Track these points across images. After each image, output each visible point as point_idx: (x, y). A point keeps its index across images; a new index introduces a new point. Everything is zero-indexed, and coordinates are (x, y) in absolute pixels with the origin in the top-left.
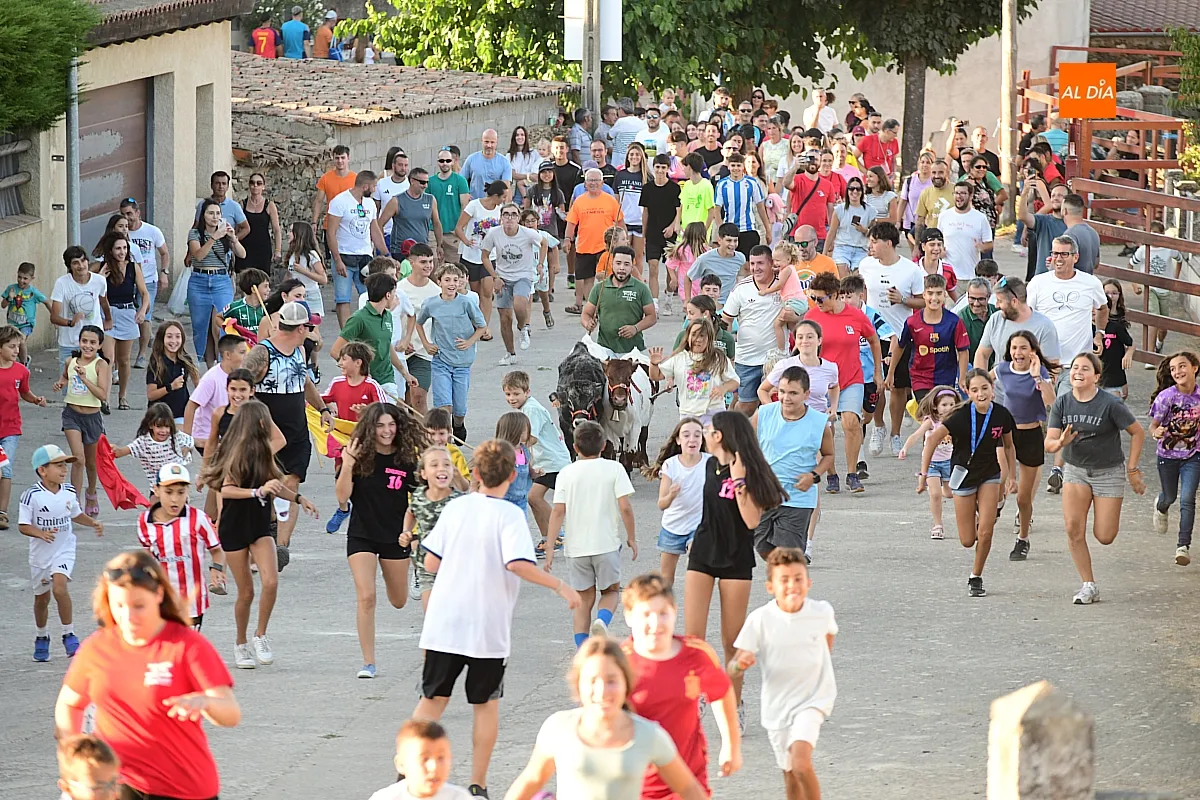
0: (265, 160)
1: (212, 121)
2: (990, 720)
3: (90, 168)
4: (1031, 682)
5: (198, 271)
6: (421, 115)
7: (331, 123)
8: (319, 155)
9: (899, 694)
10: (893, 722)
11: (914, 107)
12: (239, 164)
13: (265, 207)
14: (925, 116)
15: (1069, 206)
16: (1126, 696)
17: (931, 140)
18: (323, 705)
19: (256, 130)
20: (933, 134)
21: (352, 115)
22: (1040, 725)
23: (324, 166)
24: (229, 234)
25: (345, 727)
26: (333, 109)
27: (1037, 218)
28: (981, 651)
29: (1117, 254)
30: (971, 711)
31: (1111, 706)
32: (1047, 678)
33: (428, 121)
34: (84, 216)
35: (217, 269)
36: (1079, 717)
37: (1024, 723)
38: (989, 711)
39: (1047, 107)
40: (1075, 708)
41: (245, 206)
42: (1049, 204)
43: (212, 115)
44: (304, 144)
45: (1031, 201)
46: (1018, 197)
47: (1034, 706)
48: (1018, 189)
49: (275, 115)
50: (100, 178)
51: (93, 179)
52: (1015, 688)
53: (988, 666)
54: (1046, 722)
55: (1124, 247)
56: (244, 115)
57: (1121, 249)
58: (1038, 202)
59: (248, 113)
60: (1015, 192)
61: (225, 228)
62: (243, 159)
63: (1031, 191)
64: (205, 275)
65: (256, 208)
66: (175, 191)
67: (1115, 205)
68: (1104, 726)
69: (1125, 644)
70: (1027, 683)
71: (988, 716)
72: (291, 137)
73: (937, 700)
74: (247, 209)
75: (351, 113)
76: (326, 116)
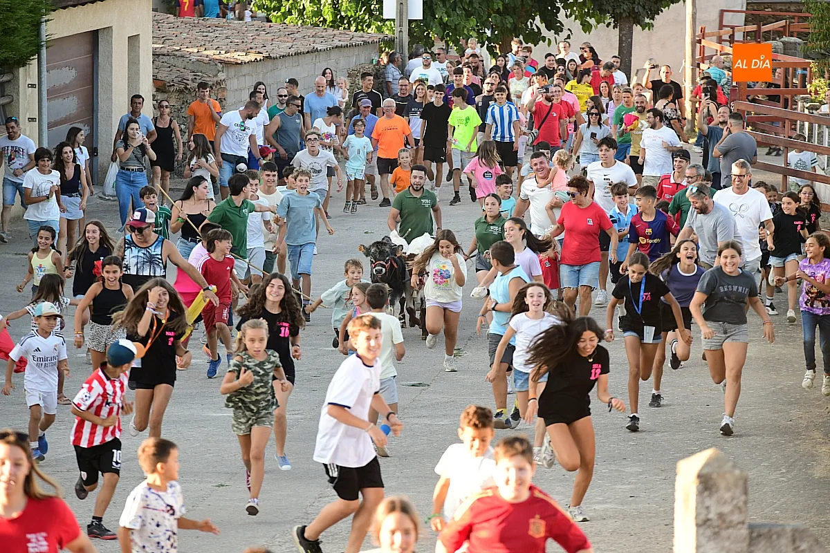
0: (175, 87)
1: (139, 61)
2: (676, 475)
3: (54, 93)
4: (705, 449)
5: (124, 169)
6: (283, 56)
7: (221, 62)
8: (213, 84)
9: (614, 457)
10: (609, 476)
11: (625, 52)
12: (158, 90)
13: (170, 124)
14: (632, 58)
15: (732, 121)
16: (769, 458)
17: (636, 74)
18: (216, 464)
19: (169, 67)
20: (638, 71)
21: (236, 57)
22: (711, 478)
23: (216, 92)
24: (144, 143)
25: (230, 479)
26: (223, 52)
27: (709, 128)
28: (670, 427)
29: (765, 153)
30: (663, 469)
31: (760, 465)
32: (716, 446)
33: (289, 61)
34: (50, 126)
35: (137, 168)
36: (737, 472)
37: (699, 476)
38: (676, 468)
39: (717, 52)
40: (734, 466)
41: (156, 122)
42: (717, 119)
43: (139, 56)
44: (202, 77)
45: (706, 117)
46: (696, 114)
47: (707, 465)
48: (697, 108)
49: (183, 57)
50: (61, 100)
51: (56, 101)
52: (692, 453)
53: (674, 438)
54: (715, 476)
55: (768, 148)
56: (161, 57)
57: (766, 150)
58: (710, 118)
59: (164, 55)
60: (694, 110)
61: (141, 138)
62: (161, 87)
63: (706, 110)
64: (128, 172)
65: (164, 124)
66: (113, 109)
67: (763, 120)
68: (754, 479)
69: (770, 422)
70: (701, 449)
71: (675, 472)
72: (193, 72)
73: (640, 461)
74: (157, 125)
75: (236, 55)
76: (217, 57)
